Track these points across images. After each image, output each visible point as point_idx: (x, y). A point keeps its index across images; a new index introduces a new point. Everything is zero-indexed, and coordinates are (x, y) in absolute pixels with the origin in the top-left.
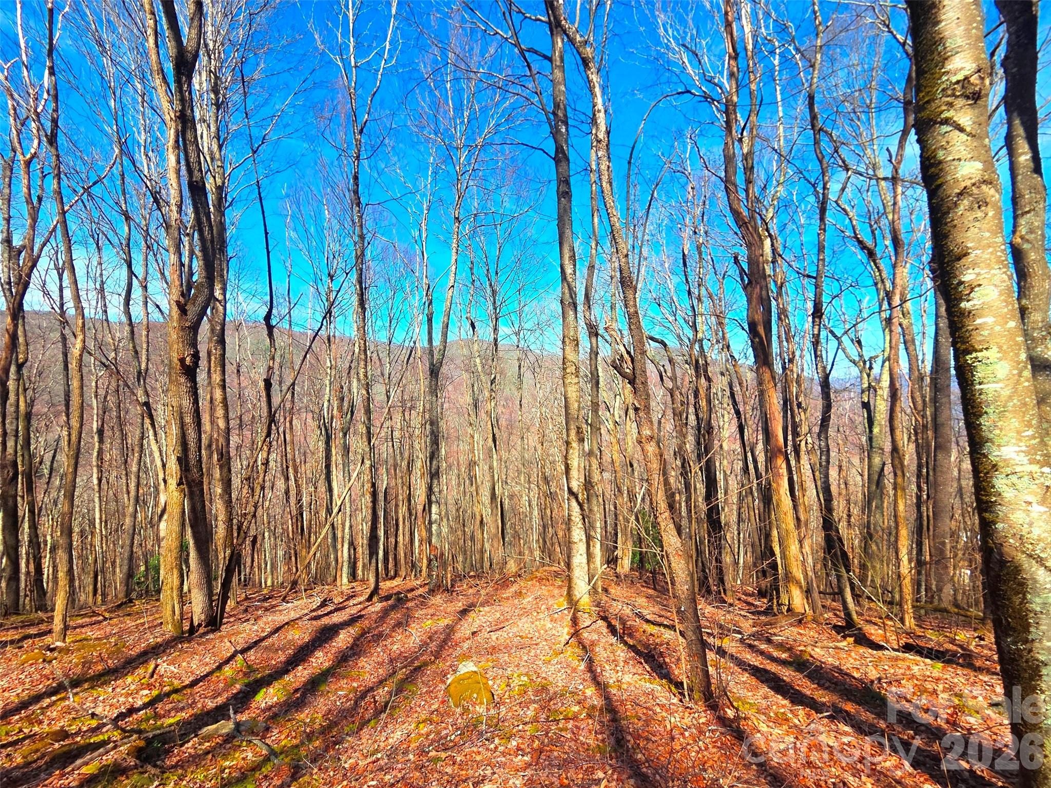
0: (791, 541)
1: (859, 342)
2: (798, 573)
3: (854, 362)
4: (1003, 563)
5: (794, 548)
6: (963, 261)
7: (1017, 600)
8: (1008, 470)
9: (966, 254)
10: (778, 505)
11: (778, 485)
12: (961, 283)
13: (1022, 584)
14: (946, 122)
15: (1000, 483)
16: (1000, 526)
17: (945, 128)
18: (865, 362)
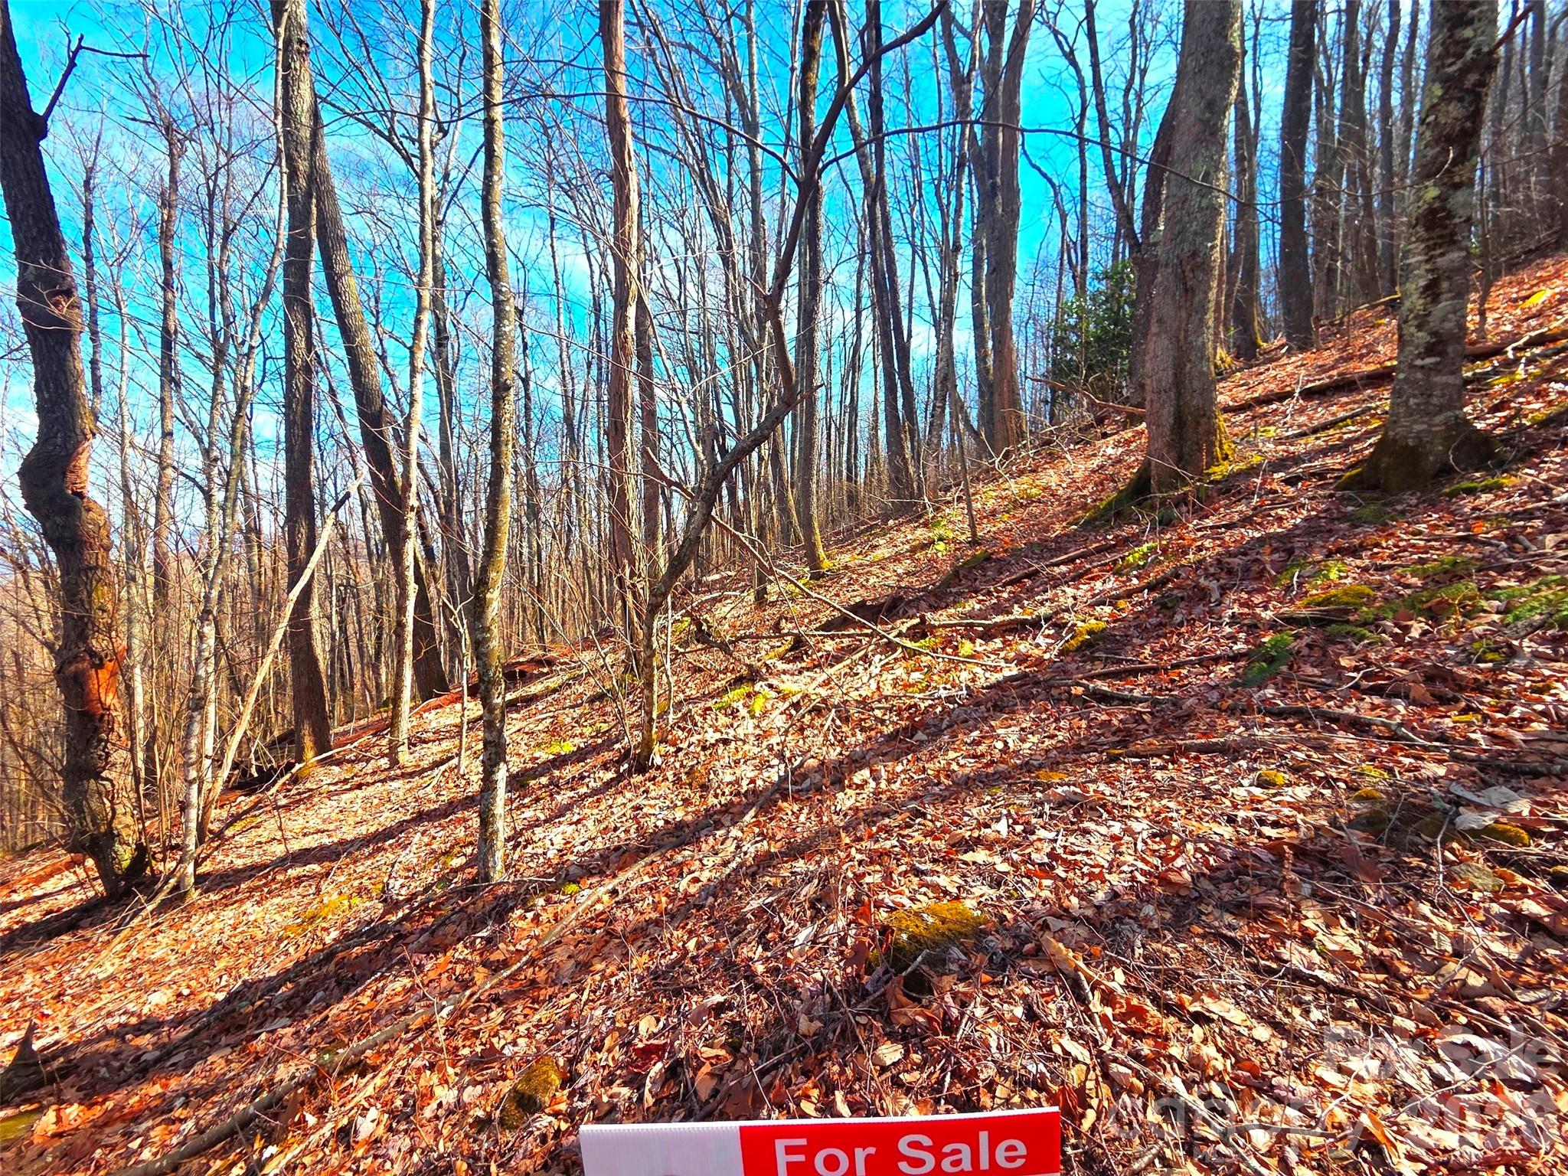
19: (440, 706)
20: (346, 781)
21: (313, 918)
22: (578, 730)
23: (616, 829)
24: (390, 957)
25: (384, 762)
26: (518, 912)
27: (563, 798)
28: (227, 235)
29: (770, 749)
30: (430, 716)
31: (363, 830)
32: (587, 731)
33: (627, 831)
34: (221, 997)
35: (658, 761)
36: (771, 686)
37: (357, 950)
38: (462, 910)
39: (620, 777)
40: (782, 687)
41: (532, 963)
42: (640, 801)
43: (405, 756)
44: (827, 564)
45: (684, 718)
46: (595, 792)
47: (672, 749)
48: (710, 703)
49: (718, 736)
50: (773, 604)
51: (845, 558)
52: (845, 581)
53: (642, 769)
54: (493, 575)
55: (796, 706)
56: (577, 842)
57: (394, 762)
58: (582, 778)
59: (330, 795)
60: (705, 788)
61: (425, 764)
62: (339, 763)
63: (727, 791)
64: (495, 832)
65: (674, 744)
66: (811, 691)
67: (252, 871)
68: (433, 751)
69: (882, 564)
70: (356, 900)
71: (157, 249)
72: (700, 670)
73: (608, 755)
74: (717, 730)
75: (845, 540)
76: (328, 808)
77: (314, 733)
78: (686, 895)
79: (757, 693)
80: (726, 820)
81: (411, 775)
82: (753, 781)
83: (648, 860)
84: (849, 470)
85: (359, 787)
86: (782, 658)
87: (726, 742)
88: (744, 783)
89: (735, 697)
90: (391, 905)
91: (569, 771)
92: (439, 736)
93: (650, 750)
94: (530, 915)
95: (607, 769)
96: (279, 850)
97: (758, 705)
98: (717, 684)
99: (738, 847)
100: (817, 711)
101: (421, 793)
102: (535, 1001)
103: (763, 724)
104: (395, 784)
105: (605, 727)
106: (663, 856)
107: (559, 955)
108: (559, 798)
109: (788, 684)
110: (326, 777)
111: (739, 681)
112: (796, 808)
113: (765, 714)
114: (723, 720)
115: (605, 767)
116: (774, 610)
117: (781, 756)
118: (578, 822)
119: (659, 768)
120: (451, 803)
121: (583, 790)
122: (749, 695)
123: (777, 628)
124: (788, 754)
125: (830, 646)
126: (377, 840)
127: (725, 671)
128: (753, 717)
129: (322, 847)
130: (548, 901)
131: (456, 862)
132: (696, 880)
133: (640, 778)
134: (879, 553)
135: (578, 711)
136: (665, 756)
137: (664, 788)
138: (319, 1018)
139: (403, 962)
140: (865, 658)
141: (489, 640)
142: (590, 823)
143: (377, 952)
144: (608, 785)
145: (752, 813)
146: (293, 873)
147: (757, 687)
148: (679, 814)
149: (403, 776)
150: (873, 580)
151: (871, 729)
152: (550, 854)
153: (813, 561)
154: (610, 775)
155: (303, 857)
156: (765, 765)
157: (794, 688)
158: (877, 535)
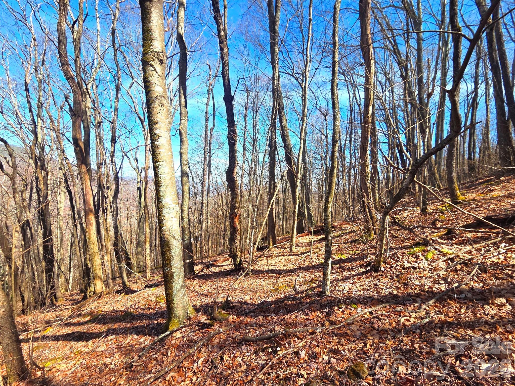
0: (96, 257)
1: (137, 160)
2: (100, 273)
3: (135, 169)
4: (165, 241)
5: (98, 261)
6: (156, 125)
7: (168, 253)
8: (167, 207)
9: (157, 123)
10: (89, 240)
11: (90, 229)
12: (155, 134)
13: (169, 247)
14: (152, 66)
15: (165, 212)
16: (164, 228)
17: (151, 68)
18: (139, 170)
19: (302, 236)
20: (279, 253)
21: (277, 289)
22: (348, 252)
23: (368, 290)
24: (299, 308)
25: (288, 250)
26: (336, 308)
27: (346, 274)
28: (257, 112)
29: (439, 275)
30: (300, 239)
31: (285, 268)
32: (351, 252)
33: (373, 292)
34: (259, 302)
35: (383, 269)
36: (436, 249)
37: (290, 302)
38: (318, 300)
39: (367, 272)
40: (442, 250)
41: (344, 326)
42: (377, 282)
43: (294, 249)
44: (461, 198)
45: (393, 255)
46: (358, 275)
47: (388, 266)
48: (405, 251)
49: (410, 265)
50: (430, 214)
51: (473, 195)
52: (474, 206)
53: (376, 271)
54: (330, 199)
55: (452, 260)
56: (354, 290)
57: (291, 251)
58: (352, 269)
59: (277, 256)
60: (406, 284)
61: (299, 253)
62: (278, 248)
63: (417, 288)
64: (327, 279)
65: (389, 265)
66: (460, 254)
67: (262, 272)
68: (301, 249)
69: (499, 199)
70: (287, 288)
71: (244, 119)
72: (396, 237)
73: (362, 263)
74: (409, 262)
75: (472, 186)
76: (276, 259)
77: (273, 239)
78: (404, 325)
79: (428, 251)
80: (418, 300)
81: (296, 255)
82: (430, 287)
83: (384, 305)
84: (469, 154)
85: (283, 255)
86: (440, 237)
87: (414, 268)
88: (426, 287)
89: (417, 250)
90: (297, 293)
91: (347, 265)
92: (302, 245)
93: (380, 264)
94: (341, 310)
95: (362, 268)
96: (266, 268)
97: (430, 256)
98: (405, 244)
99: (427, 313)
100: (465, 264)
101: (300, 261)
102: (348, 340)
103: (434, 264)
104: (292, 257)
105: (357, 252)
106: (390, 306)
107: (353, 327)
108: (345, 273)
109: (445, 249)
110: (275, 251)
111: (417, 244)
112: (458, 305)
113: (433, 260)
114: (411, 259)
115: (361, 266)
116: (432, 216)
117: (445, 279)
118: (353, 283)
119: (383, 272)
120: (308, 266)
121: (353, 273)
122: (424, 251)
123: (434, 224)
124: (449, 280)
125: (469, 235)
126: (290, 272)
127: (409, 239)
128: (427, 260)
129: (276, 270)
130: (346, 307)
131: (314, 285)
132: (408, 320)
133: (376, 274)
134: (495, 194)
135: (347, 245)
136: (386, 268)
137: (386, 280)
138: (282, 318)
139: (303, 310)
140: (495, 244)
141: (328, 219)
142: (357, 285)
143: (295, 305)
144: (362, 273)
145: (433, 301)
146: (270, 275)
147: (428, 248)
148: (395, 292)
149: (294, 255)
150: (492, 206)
151: (503, 279)
152: (345, 292)
153: (454, 197)
154: (363, 270)
155: (272, 271)
156: (436, 282)
157: (450, 252)
158: (492, 185)
